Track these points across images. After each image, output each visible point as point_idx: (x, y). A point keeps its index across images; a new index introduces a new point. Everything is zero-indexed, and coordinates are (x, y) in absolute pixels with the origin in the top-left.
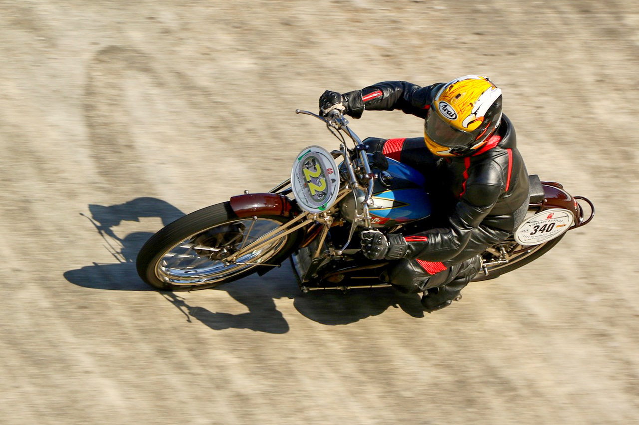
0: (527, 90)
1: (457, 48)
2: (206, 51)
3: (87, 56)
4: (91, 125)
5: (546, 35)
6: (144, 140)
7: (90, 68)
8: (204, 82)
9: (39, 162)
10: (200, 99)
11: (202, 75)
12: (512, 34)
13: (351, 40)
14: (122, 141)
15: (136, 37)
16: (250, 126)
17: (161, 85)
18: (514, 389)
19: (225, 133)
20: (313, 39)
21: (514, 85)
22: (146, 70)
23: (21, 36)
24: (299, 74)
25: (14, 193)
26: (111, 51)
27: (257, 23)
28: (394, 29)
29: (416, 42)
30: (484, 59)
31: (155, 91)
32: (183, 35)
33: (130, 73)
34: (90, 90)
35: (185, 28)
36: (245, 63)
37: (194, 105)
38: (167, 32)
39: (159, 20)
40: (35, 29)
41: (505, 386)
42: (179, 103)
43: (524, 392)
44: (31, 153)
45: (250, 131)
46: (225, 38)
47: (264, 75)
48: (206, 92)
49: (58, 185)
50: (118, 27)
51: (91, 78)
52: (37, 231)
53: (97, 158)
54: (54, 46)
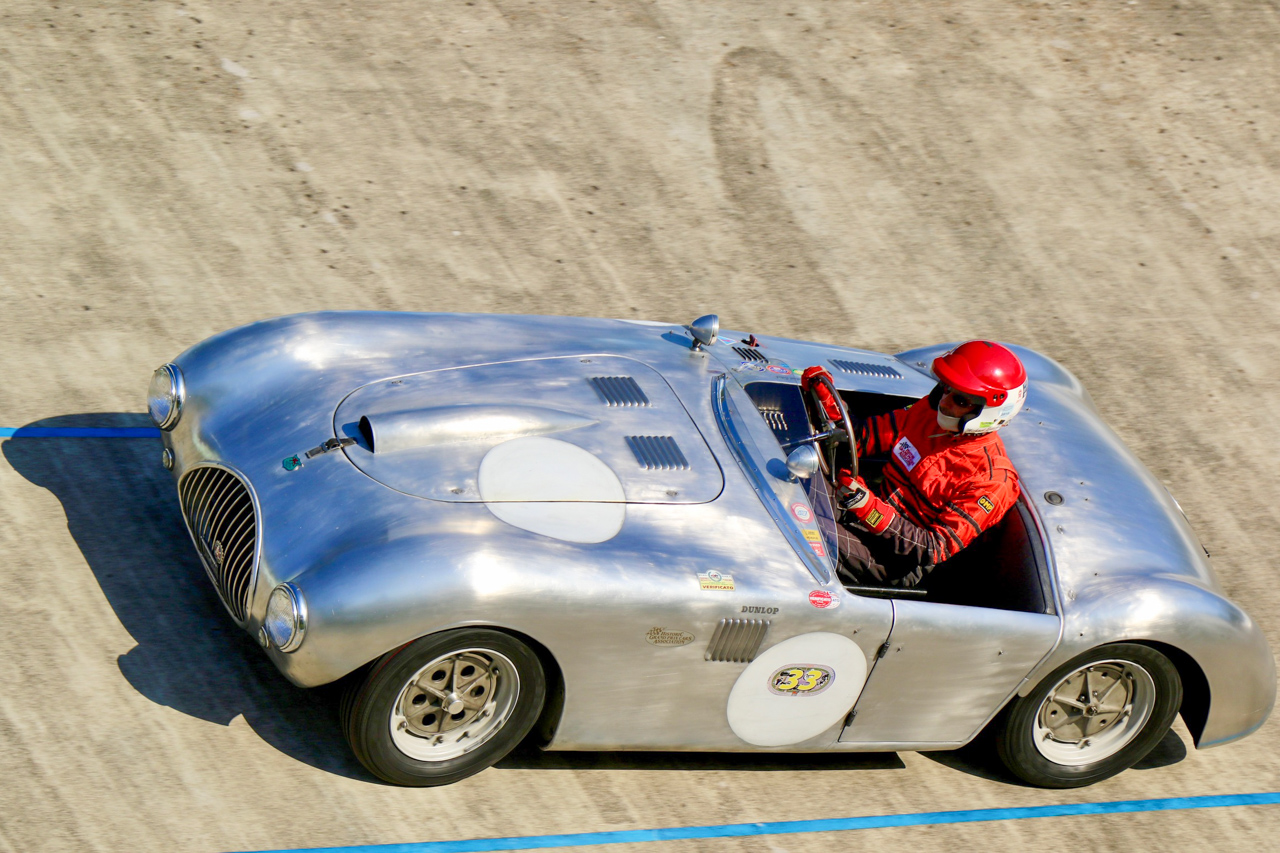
0: (1236, 101)
1: (1154, 51)
2: (853, 54)
3: (718, 59)
4: (718, 141)
5: (1260, 36)
6: (781, 158)
7: (719, 72)
8: (851, 90)
9: (660, 184)
10: (846, 110)
11: (850, 82)
12: (1219, 33)
13: (1027, 41)
14: (756, 159)
15: (774, 36)
16: (904, 142)
17: (800, 93)
18: (1218, 458)
19: (875, 150)
20: (982, 40)
21: (1220, 96)
22: (784, 75)
23: (640, 35)
24: (962, 81)
25: (633, 219)
26: (743, 52)
27: (916, 21)
28: (1079, 28)
29: (1104, 43)
30: (1184, 65)
31: (794, 100)
32: (829, 34)
33: (764, 79)
34: (718, 100)
35: (829, 26)
36: (901, 68)
37: (838, 117)
38: (808, 30)
39: (799, 16)
40: (658, 27)
41: (1207, 455)
42: (824, 115)
43: (1230, 462)
44: (653, 172)
45: (904, 148)
46: (877, 39)
47: (922, 82)
48: (854, 103)
49: (681, 211)
50: (754, 25)
51: (719, 84)
52: (658, 264)
53: (727, 180)
54: (679, 47)
